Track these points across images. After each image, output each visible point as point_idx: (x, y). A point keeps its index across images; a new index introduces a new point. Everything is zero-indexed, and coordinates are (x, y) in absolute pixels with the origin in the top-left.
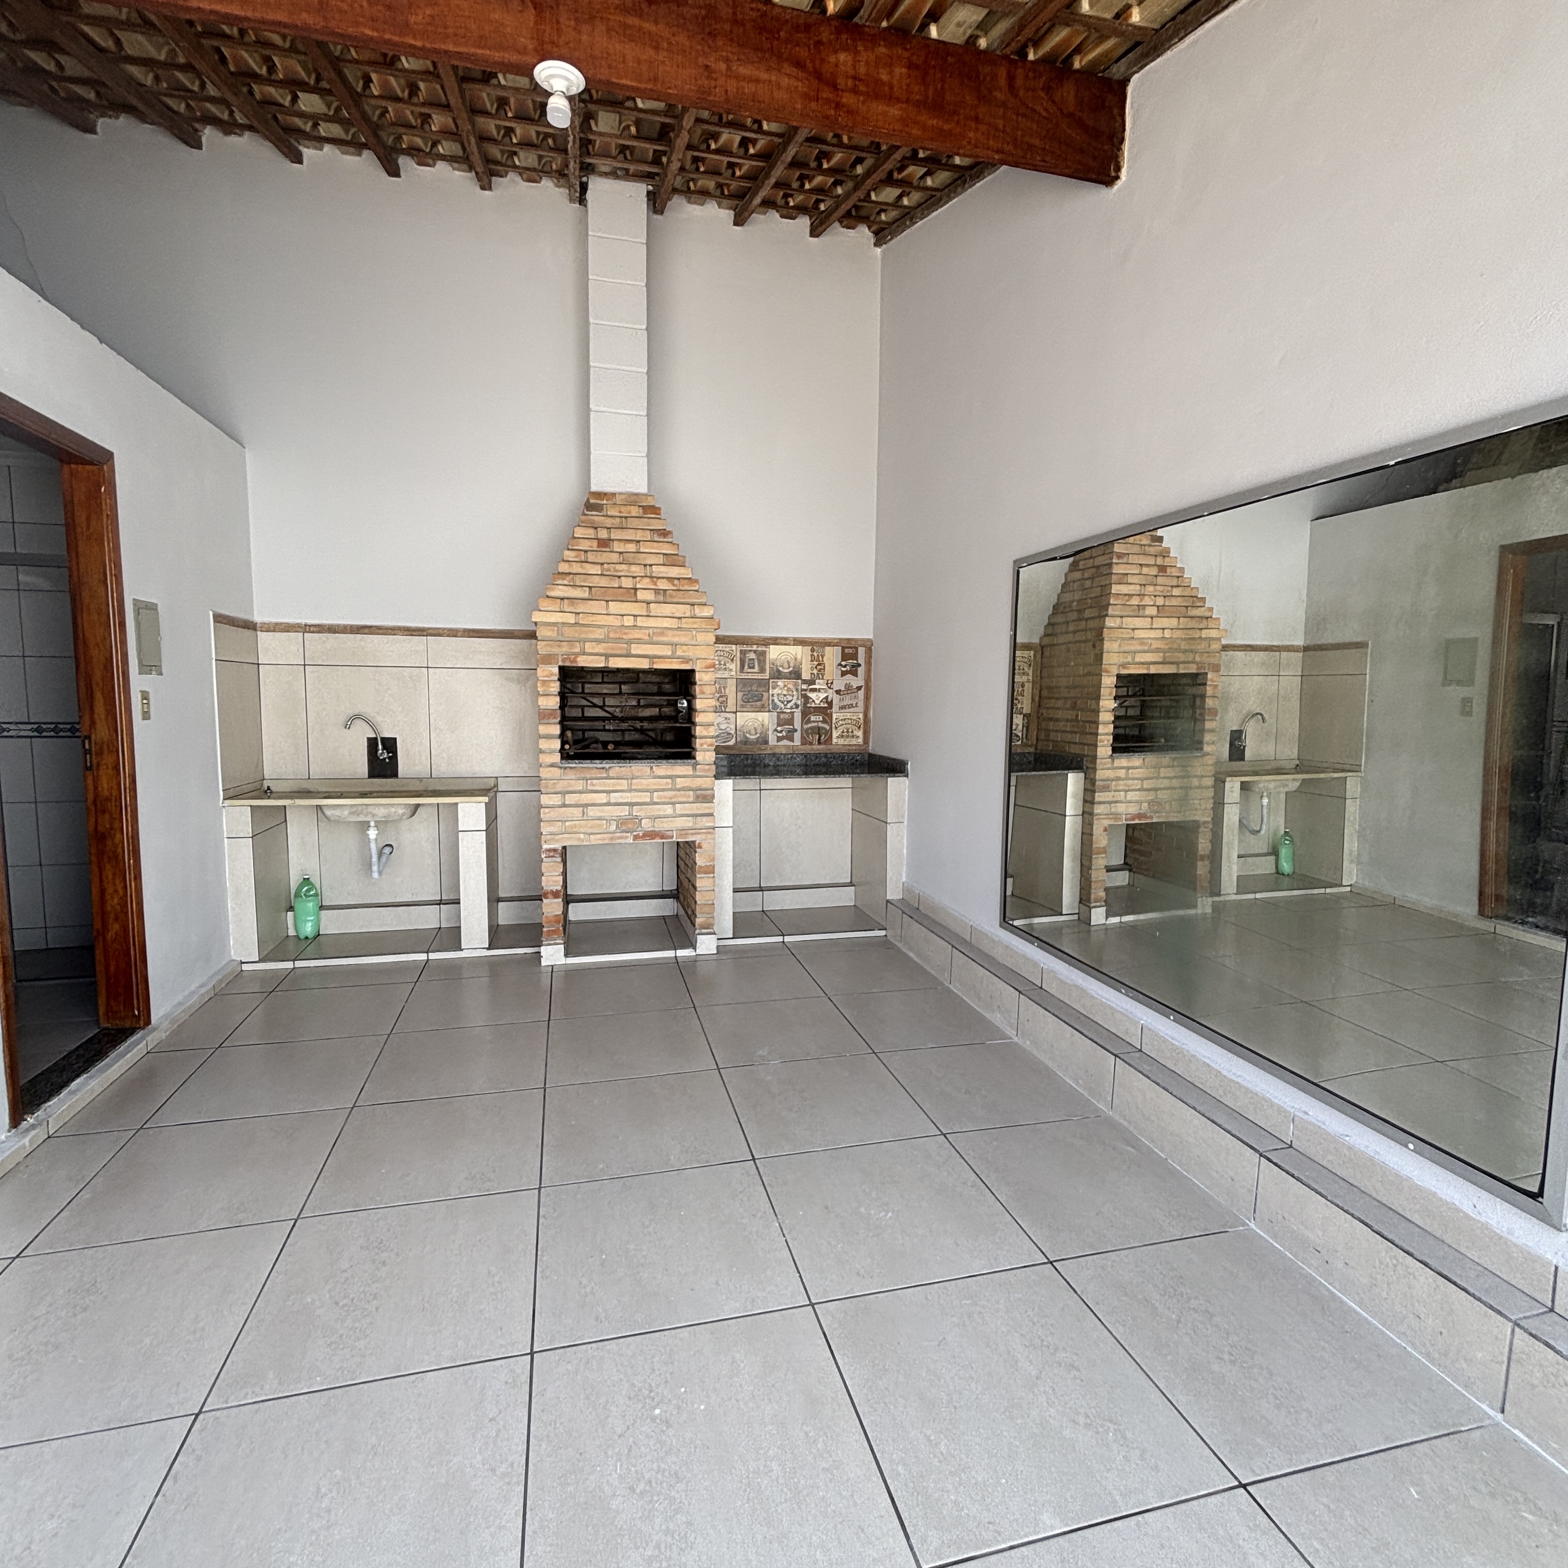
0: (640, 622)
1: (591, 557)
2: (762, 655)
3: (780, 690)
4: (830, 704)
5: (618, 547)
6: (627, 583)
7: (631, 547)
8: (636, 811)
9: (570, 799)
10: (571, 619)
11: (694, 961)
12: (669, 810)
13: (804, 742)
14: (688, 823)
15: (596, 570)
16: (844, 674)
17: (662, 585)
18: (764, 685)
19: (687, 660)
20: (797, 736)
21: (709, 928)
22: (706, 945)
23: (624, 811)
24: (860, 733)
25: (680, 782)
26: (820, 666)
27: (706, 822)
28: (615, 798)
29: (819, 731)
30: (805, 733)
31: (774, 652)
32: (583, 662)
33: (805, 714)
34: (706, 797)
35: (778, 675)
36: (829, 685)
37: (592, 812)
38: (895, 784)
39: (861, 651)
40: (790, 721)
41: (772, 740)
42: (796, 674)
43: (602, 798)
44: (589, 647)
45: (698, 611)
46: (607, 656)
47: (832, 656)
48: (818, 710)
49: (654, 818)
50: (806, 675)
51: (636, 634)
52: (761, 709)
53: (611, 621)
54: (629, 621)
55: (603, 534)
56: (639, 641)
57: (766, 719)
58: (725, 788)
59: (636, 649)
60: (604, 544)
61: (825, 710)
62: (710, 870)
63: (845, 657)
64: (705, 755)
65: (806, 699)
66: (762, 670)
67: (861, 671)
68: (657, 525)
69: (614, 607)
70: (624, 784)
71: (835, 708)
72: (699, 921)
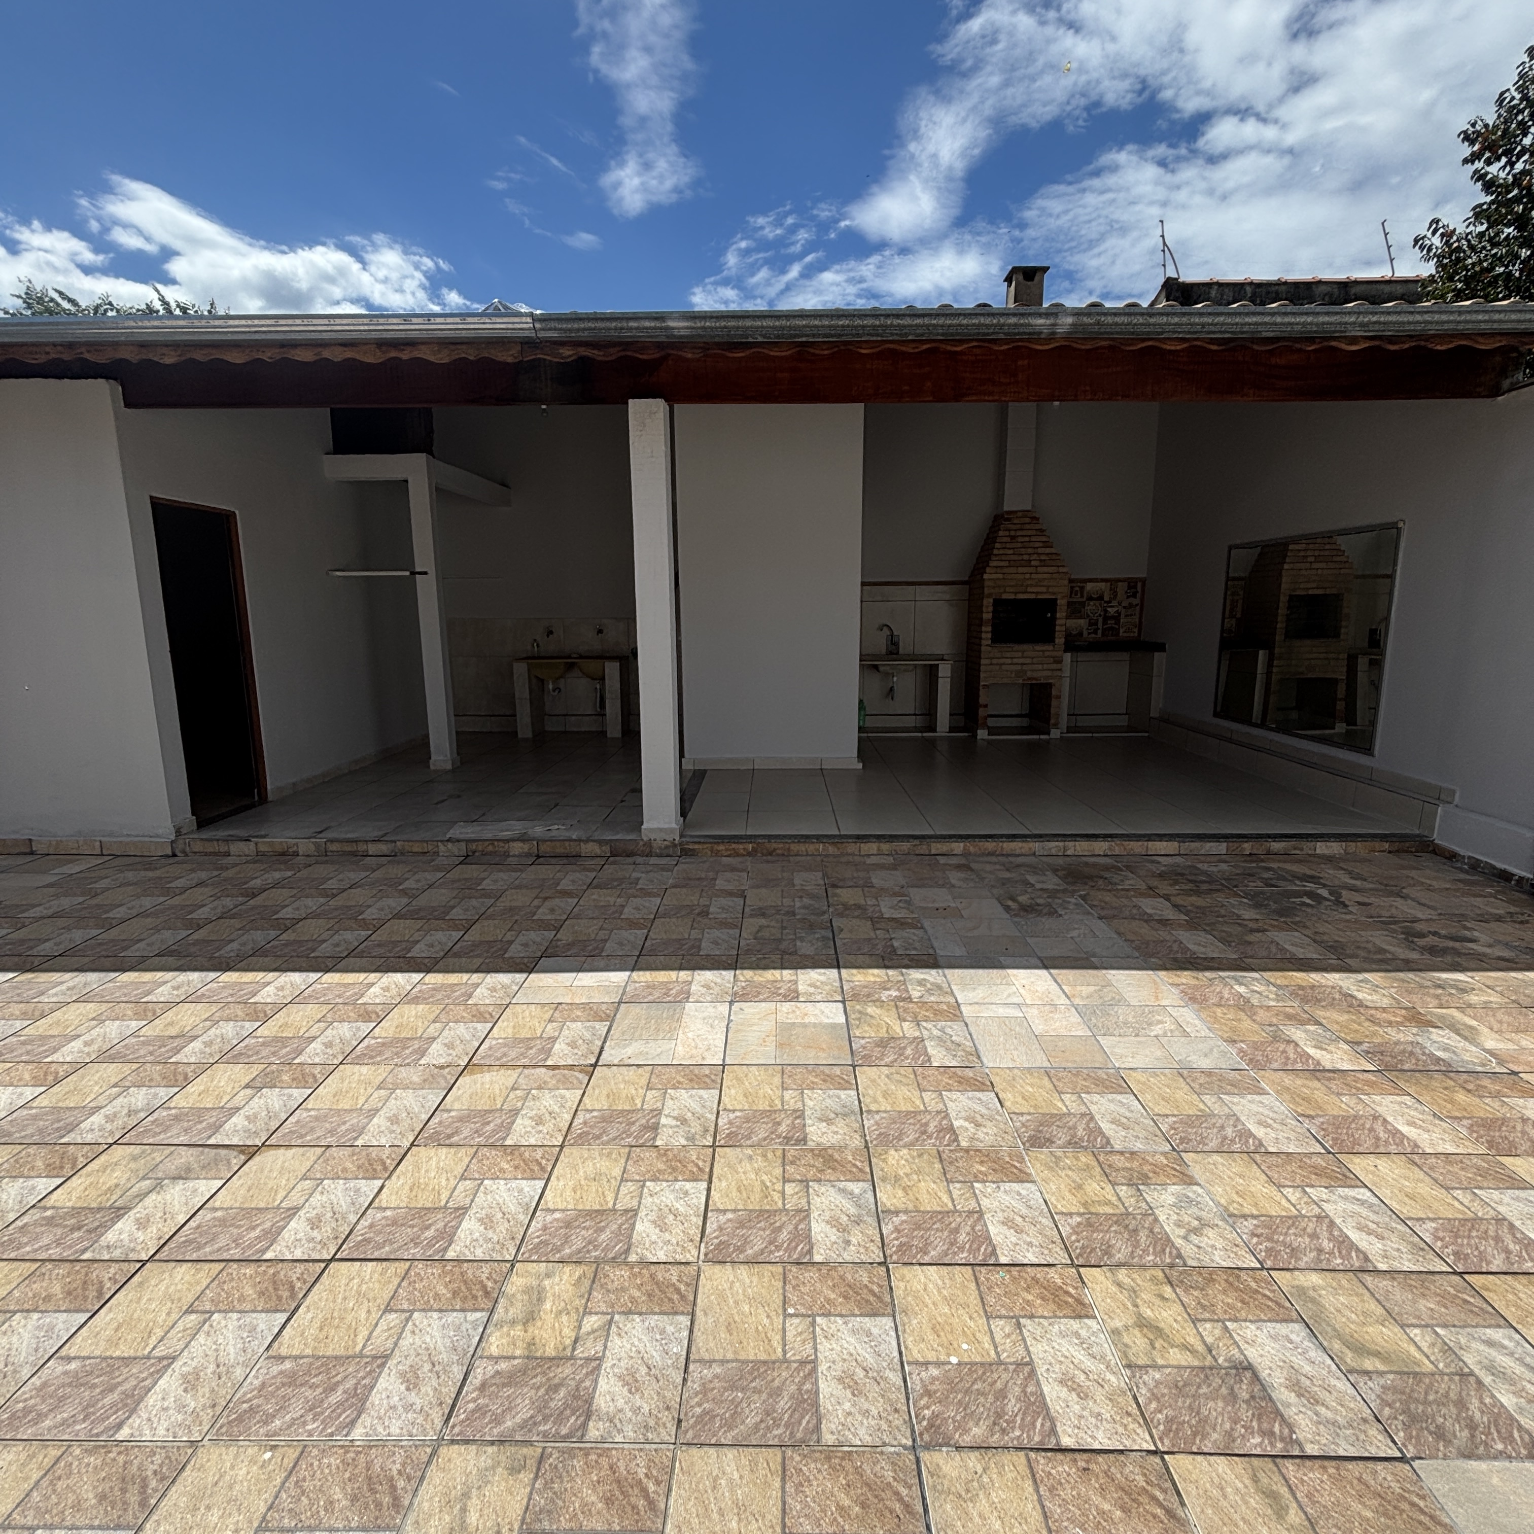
0: (1033, 576)
1: (1008, 546)
2: (1082, 588)
3: (1090, 607)
4: (1120, 614)
5: (1020, 539)
6: (1026, 557)
7: (1027, 539)
8: (1025, 667)
9: (995, 661)
10: (1001, 576)
11: (1048, 742)
12: (1040, 667)
13: (1103, 635)
14: (1049, 673)
15: (1011, 552)
16: (1128, 597)
17: (1043, 557)
18: (1083, 604)
19: (1054, 594)
20: (1100, 632)
21: (1056, 726)
22: (1055, 734)
23: (1019, 667)
24: (1136, 630)
25: (1047, 654)
26: (1115, 594)
27: (1058, 673)
28: (1015, 661)
29: (1112, 628)
30: (1104, 630)
31: (1089, 586)
32: (1004, 596)
33: (1106, 618)
34: (1059, 661)
35: (1090, 599)
36: (1120, 603)
37: (1004, 667)
39: (1139, 585)
40: (1096, 624)
41: (1085, 633)
42: (1101, 598)
43: (1009, 661)
44: (1008, 589)
45: (1061, 570)
46: (1016, 593)
47: (1122, 588)
48: (1112, 617)
49: (1033, 671)
50: (1106, 598)
51: (1029, 582)
52: (1081, 618)
53: (1021, 577)
54: (1028, 576)
55: (1013, 533)
56: (1031, 586)
57: (1082, 622)
58: (1068, 657)
59: (1029, 590)
60: (1013, 538)
61: (1117, 618)
62: (1059, 697)
63: (1129, 587)
64: (1060, 640)
65: (1106, 611)
66: (1082, 596)
67: (1139, 595)
68: (1038, 527)
69: (1021, 570)
70: (1020, 654)
71: (1122, 616)
72: (1052, 721)
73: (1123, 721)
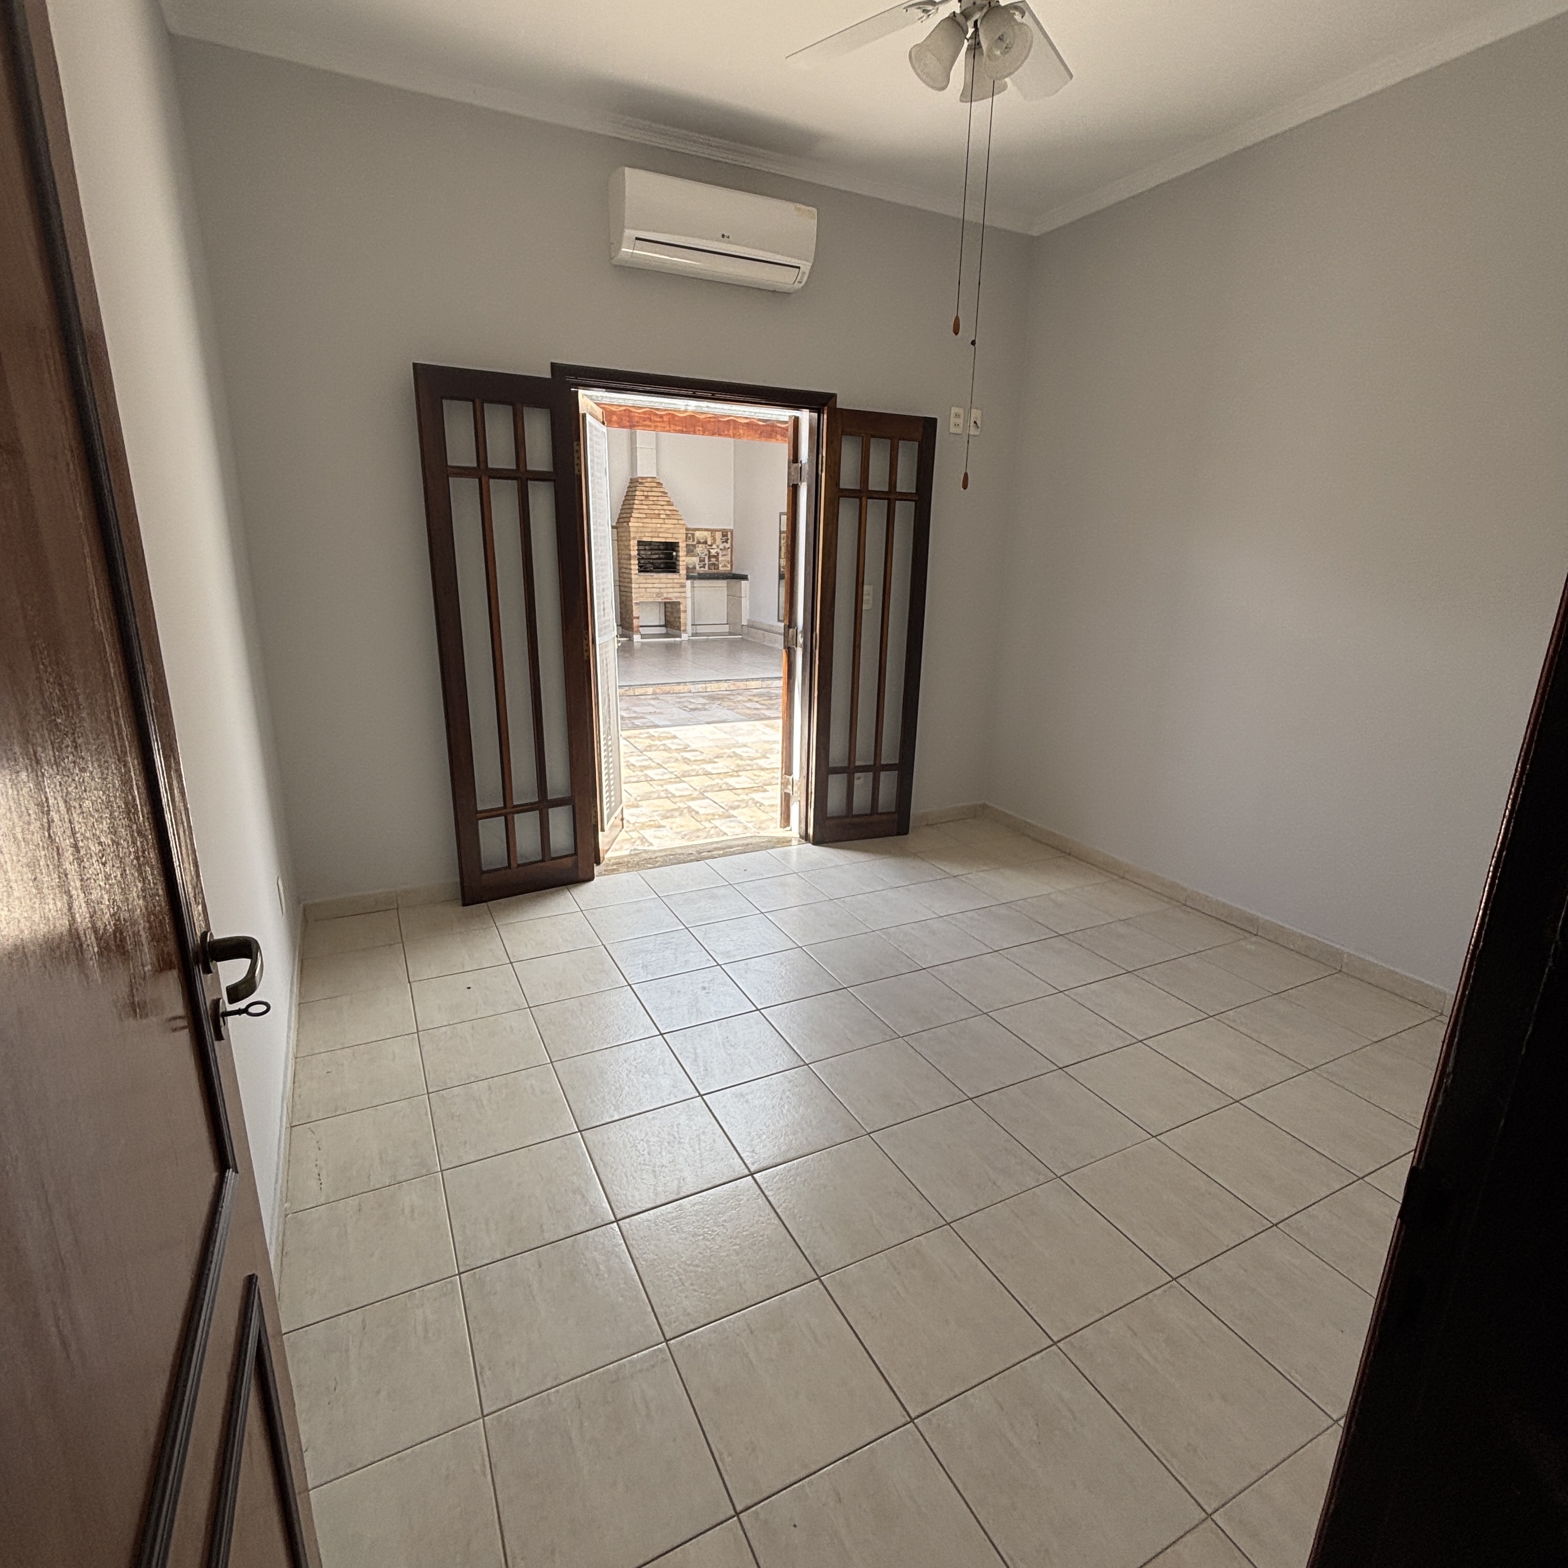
0: (663, 526)
1: (644, 502)
2: (693, 535)
3: (700, 549)
4: (718, 554)
5: (651, 498)
6: (657, 512)
7: (655, 499)
8: (662, 590)
9: (641, 586)
10: (641, 525)
11: (681, 642)
12: (671, 590)
13: (709, 569)
14: (678, 595)
15: (646, 507)
16: (723, 542)
17: (668, 512)
18: (694, 546)
19: (676, 539)
20: (707, 567)
21: (685, 631)
22: (685, 637)
23: (658, 590)
24: (729, 566)
25: (676, 581)
26: (714, 539)
27: (683, 595)
28: (655, 585)
29: (714, 564)
30: (709, 565)
31: (697, 534)
32: (645, 539)
33: (710, 557)
34: (683, 586)
35: (699, 542)
36: (718, 547)
37: (648, 590)
38: (744, 583)
39: (729, 534)
40: (704, 561)
41: (698, 567)
42: (706, 543)
43: (651, 586)
44: (647, 534)
45: (680, 522)
46: (652, 537)
47: (718, 535)
48: (714, 556)
49: (668, 593)
50: (709, 543)
51: (661, 530)
52: (693, 556)
53: (654, 525)
54: (659, 525)
55: (646, 494)
56: (661, 532)
57: (696, 560)
58: (689, 583)
59: (661, 535)
60: (647, 497)
61: (716, 557)
62: (685, 611)
63: (723, 536)
64: (683, 572)
65: (709, 552)
66: (693, 541)
67: (729, 541)
68: (662, 490)
69: (654, 521)
70: (657, 581)
71: (720, 555)
72: (682, 628)
73: (726, 629)
